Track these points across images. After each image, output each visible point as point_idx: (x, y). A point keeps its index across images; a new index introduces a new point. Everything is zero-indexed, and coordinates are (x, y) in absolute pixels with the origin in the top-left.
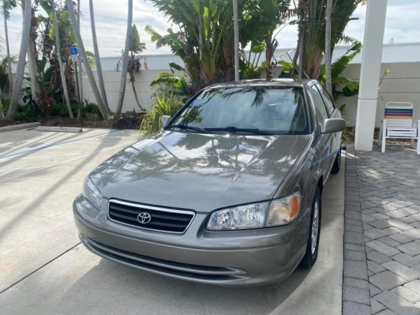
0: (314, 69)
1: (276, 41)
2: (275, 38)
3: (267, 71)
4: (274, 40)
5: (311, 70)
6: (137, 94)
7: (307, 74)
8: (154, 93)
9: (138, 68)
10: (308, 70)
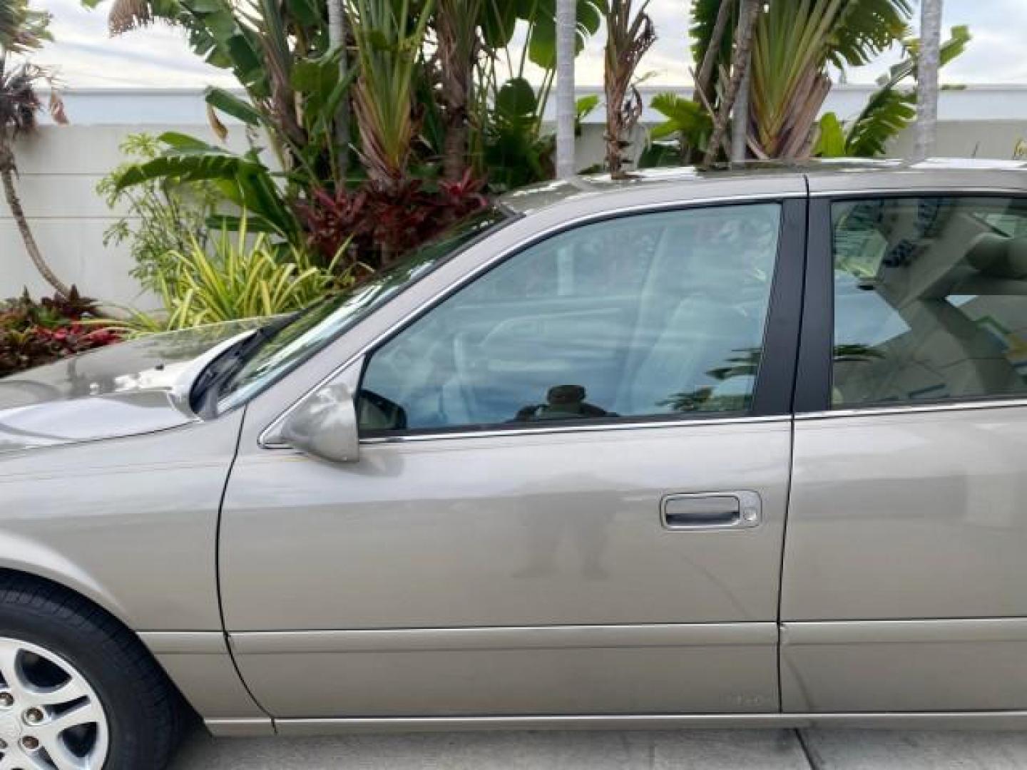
0: (789, 132)
1: (649, 22)
2: (646, 11)
3: (611, 138)
4: (642, 16)
5: (778, 135)
6: (28, 222)
7: (763, 149)
8: (118, 221)
9: (28, 115)
10: (765, 137)
